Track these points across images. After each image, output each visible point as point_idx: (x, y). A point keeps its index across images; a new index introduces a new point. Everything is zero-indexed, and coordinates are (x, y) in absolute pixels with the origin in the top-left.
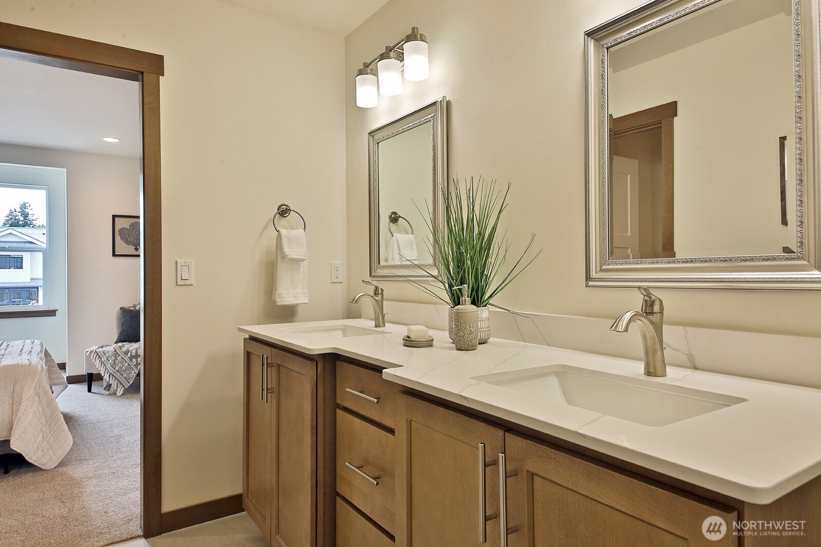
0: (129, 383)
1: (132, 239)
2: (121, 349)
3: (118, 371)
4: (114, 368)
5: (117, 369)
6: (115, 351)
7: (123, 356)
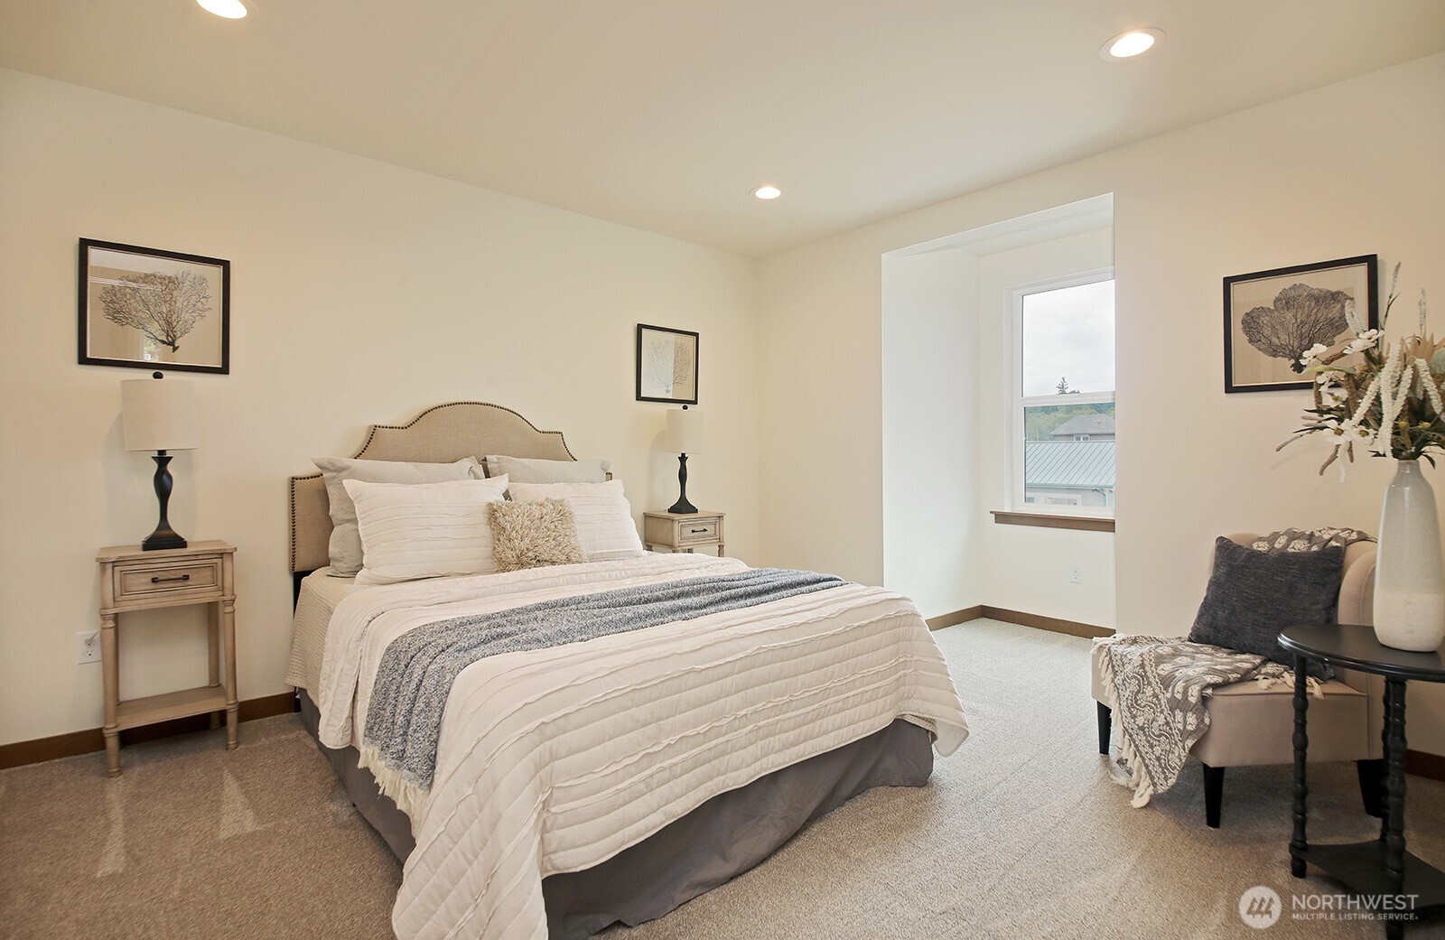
0: (1166, 779)
1: (1284, 337)
2: (1157, 666)
3: (1142, 728)
4: (1134, 717)
5: (1140, 721)
6: (1142, 666)
7: (1157, 691)
